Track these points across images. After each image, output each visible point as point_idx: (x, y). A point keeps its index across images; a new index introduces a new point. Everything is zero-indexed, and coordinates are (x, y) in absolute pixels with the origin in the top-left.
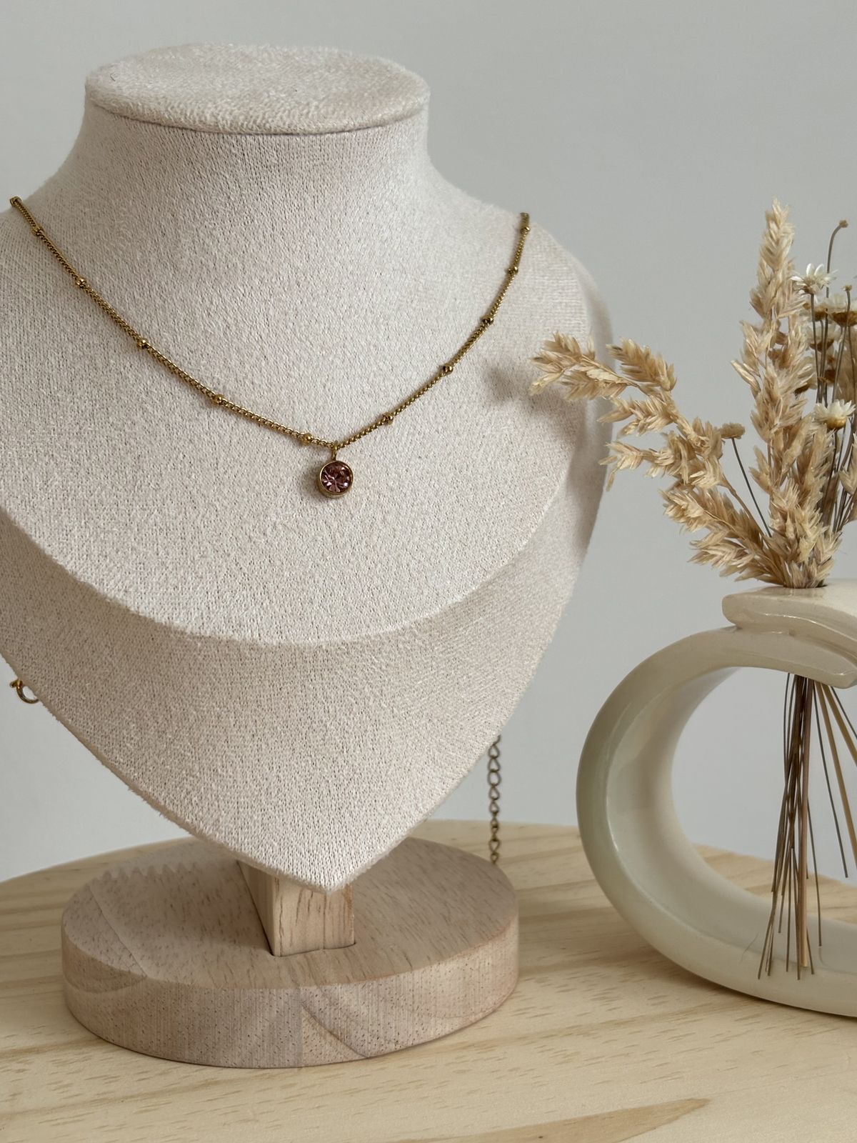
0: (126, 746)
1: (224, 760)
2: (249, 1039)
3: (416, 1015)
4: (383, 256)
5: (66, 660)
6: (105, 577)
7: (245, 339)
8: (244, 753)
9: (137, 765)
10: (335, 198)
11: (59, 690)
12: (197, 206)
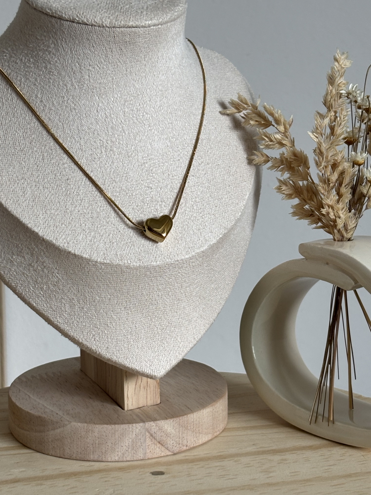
0: (63, 315)
1: (111, 319)
2: (122, 448)
3: (194, 433)
4: (173, 82)
5: (33, 275)
6: (57, 237)
7: (114, 123)
8: (120, 316)
9: (68, 324)
10: (153, 56)
11: (29, 290)
12: (91, 60)
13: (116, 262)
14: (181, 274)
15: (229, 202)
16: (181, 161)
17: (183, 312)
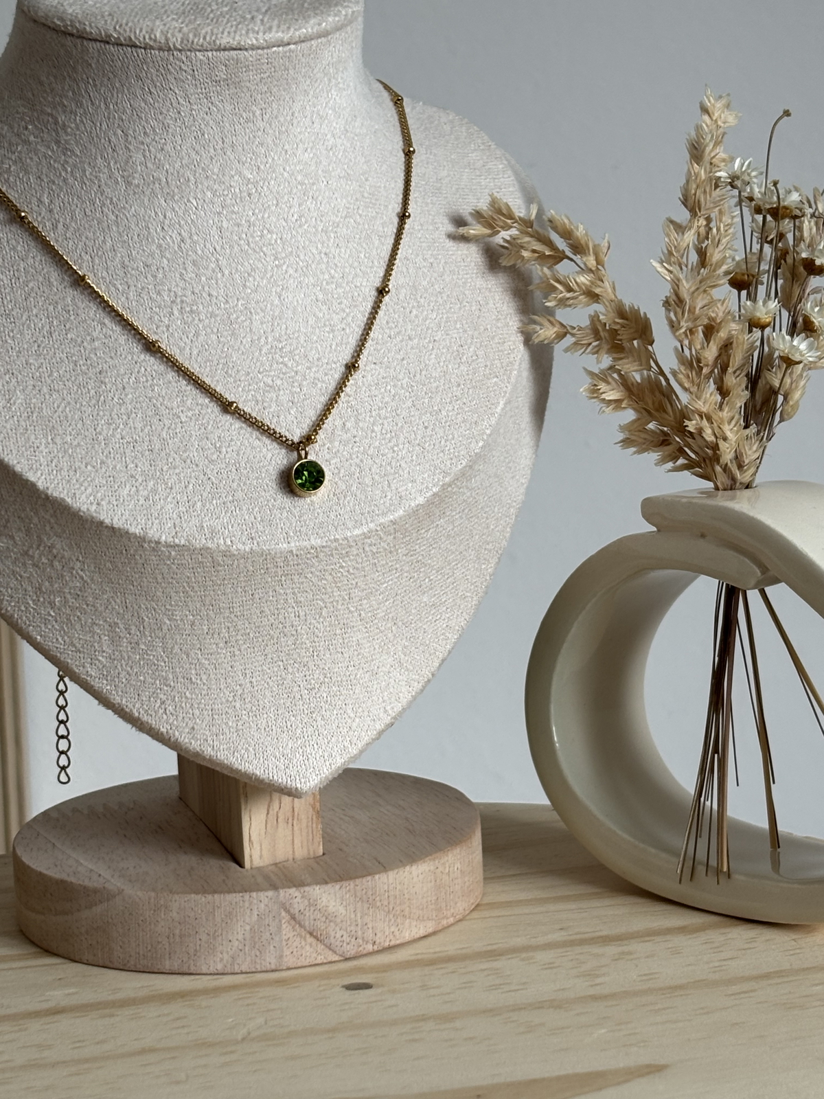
0: (98, 659)
1: (197, 667)
2: (231, 944)
3: (391, 916)
4: (329, 165)
5: (34, 577)
6: (76, 491)
7: (200, 252)
8: (217, 660)
9: (109, 678)
10: (282, 109)
11: (26, 608)
12: (147, 121)
13: (200, 542)
14: (346, 569)
15: (456, 419)
16: (348, 331)
17: (356, 653)
